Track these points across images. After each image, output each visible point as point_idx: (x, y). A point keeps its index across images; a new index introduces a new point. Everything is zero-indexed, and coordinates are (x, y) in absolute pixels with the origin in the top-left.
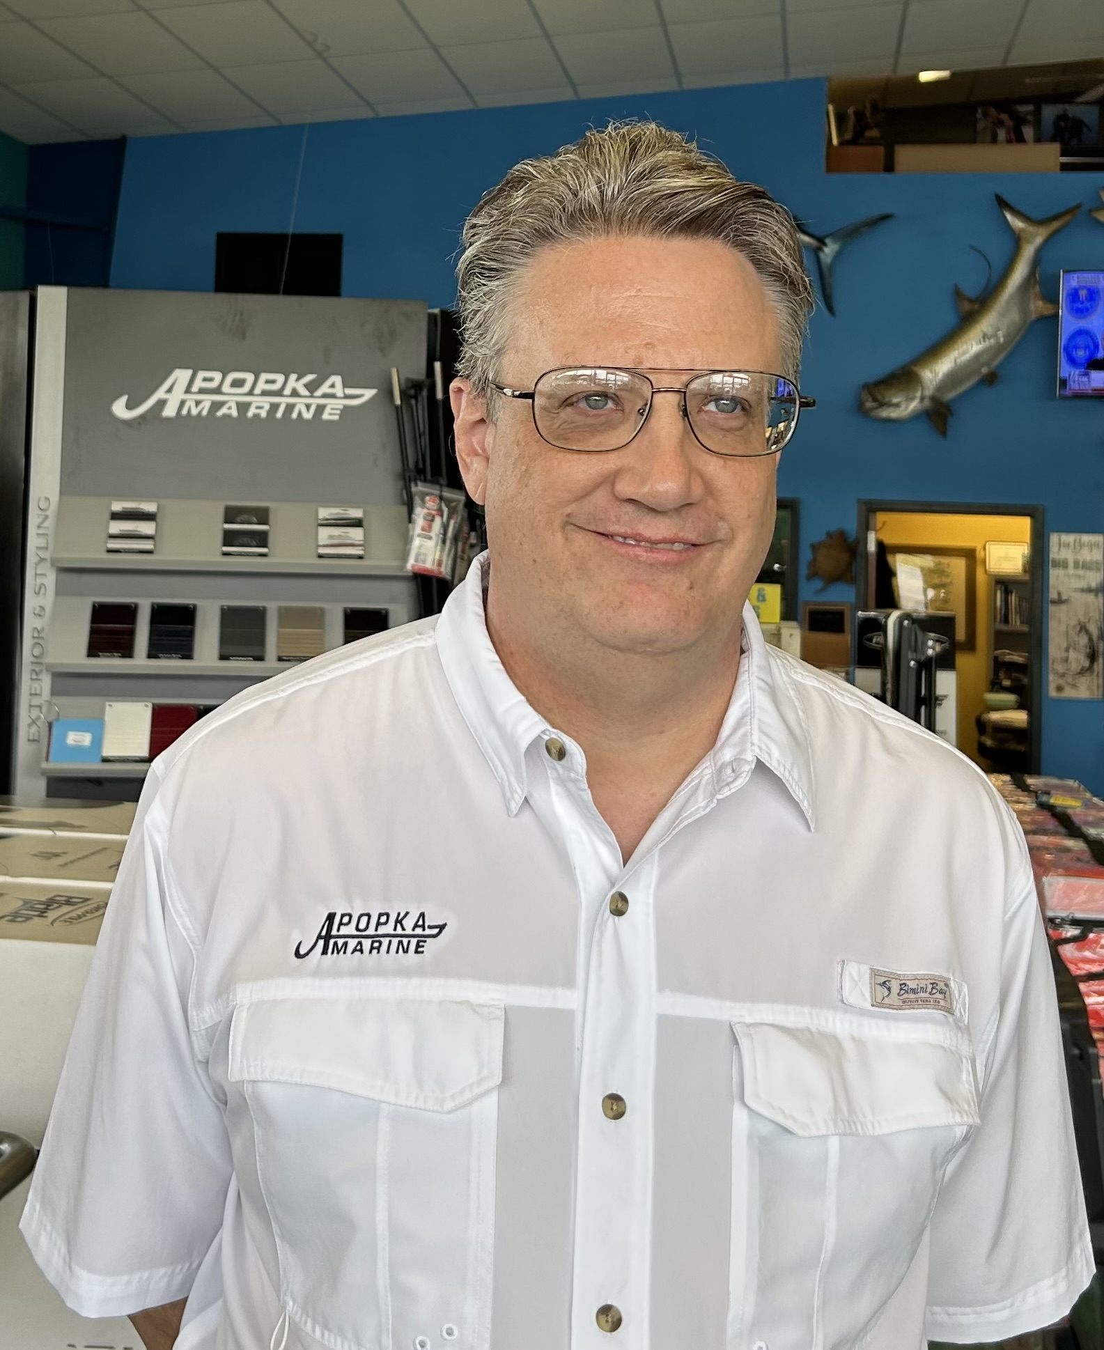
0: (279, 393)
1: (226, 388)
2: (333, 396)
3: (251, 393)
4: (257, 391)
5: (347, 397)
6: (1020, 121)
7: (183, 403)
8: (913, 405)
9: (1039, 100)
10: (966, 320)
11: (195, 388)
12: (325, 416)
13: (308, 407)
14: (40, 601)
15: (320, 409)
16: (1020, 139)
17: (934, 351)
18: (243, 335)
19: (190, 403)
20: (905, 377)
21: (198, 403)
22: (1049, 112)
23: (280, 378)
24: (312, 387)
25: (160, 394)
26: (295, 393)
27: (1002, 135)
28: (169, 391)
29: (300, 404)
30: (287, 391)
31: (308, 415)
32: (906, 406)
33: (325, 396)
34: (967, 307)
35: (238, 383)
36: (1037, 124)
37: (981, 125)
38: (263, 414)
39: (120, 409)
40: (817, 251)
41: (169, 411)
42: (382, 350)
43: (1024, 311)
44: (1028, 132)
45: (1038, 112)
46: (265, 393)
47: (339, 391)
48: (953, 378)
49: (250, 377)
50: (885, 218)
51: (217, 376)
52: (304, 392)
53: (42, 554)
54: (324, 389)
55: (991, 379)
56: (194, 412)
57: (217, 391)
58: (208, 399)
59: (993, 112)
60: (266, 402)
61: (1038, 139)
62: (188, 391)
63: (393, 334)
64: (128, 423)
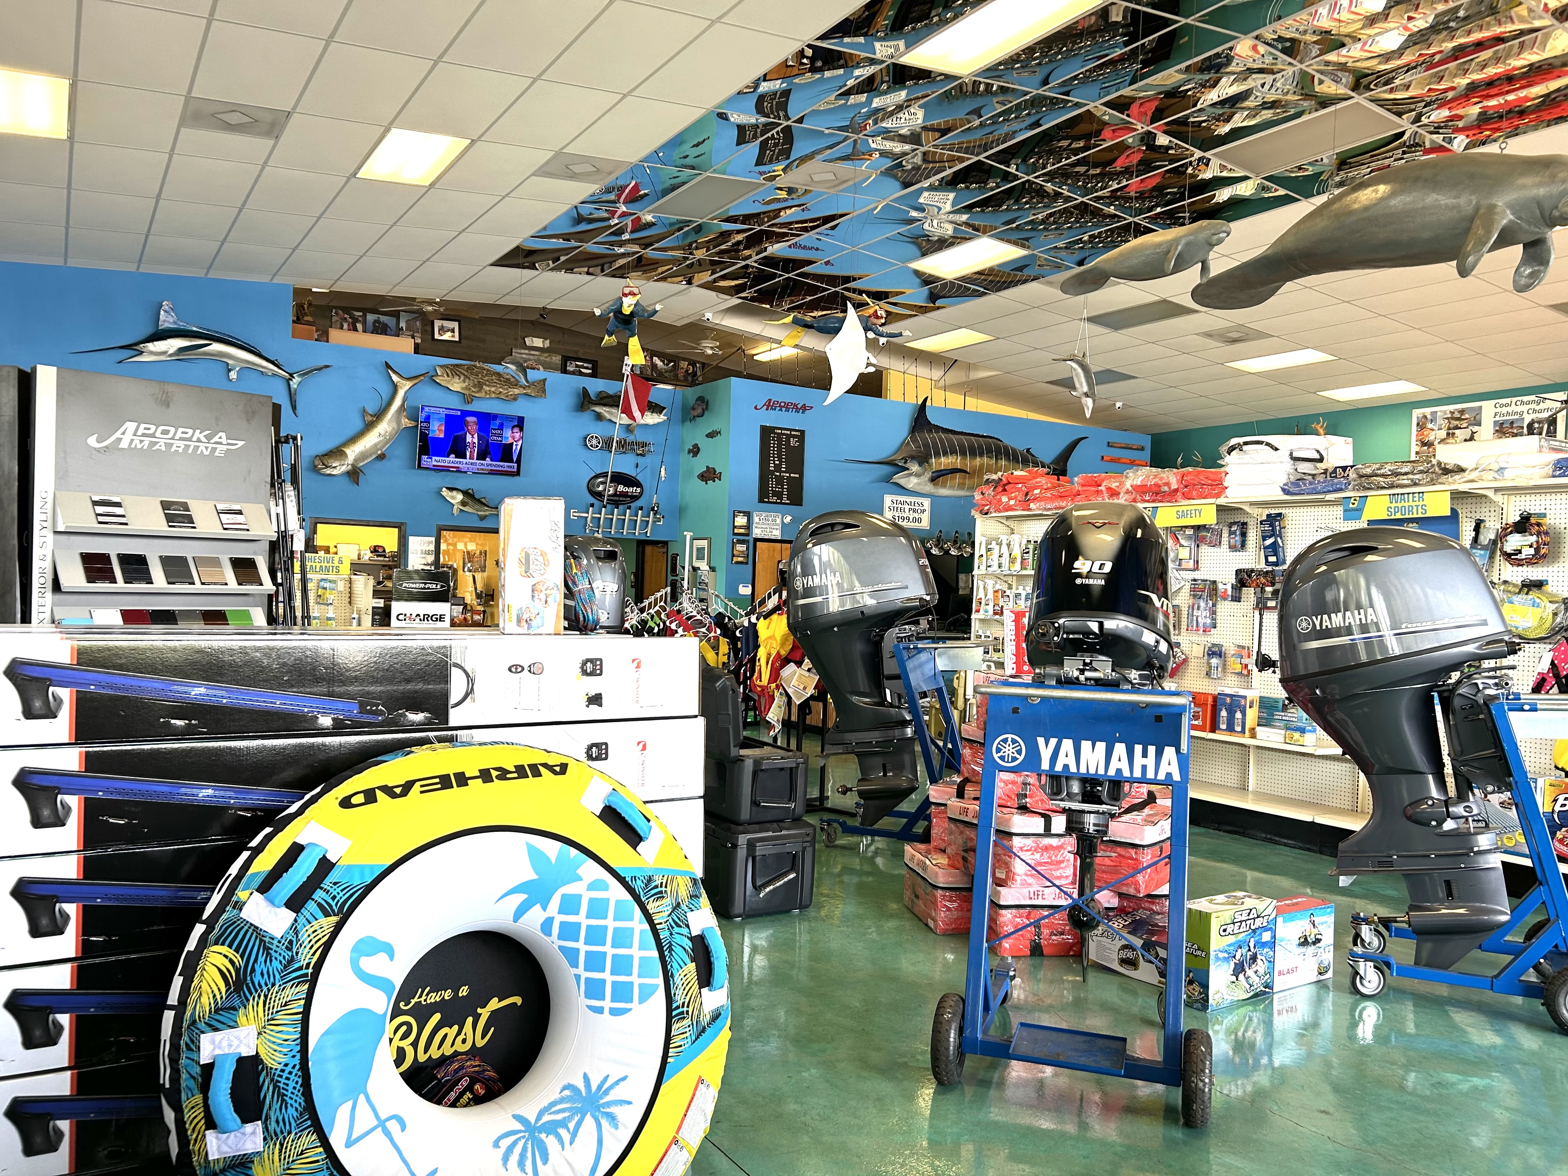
0: (190, 440)
1: (158, 434)
2: (221, 443)
3: (172, 438)
4: (177, 437)
5: (228, 444)
6: (355, 320)
7: (132, 440)
8: (344, 469)
9: (365, 311)
10: (369, 426)
11: (139, 433)
12: (217, 454)
13: (207, 448)
14: (43, 551)
15: (214, 449)
16: (356, 330)
17: (353, 439)
18: (168, 406)
19: (136, 441)
20: (338, 452)
21: (141, 442)
22: (371, 318)
23: (190, 431)
24: (209, 438)
25: (118, 435)
26: (199, 440)
27: (345, 326)
28: (123, 434)
29: (202, 446)
30: (195, 439)
31: (206, 453)
32: (339, 468)
33: (216, 443)
34: (369, 418)
35: (165, 432)
36: (364, 323)
37: (334, 319)
38: (181, 450)
39: (92, 441)
40: (288, 381)
41: (124, 444)
42: (248, 420)
43: (399, 422)
44: (359, 326)
45: (365, 316)
46: (181, 439)
47: (224, 440)
48: (363, 456)
49: (172, 430)
50: (327, 366)
51: (153, 428)
52: (204, 440)
53: (45, 524)
54: (216, 439)
55: (381, 457)
56: (139, 446)
57: (153, 435)
58: (147, 441)
59: (340, 312)
60: (182, 444)
61: (364, 331)
62: (135, 435)
63: (253, 412)
64: (98, 450)
